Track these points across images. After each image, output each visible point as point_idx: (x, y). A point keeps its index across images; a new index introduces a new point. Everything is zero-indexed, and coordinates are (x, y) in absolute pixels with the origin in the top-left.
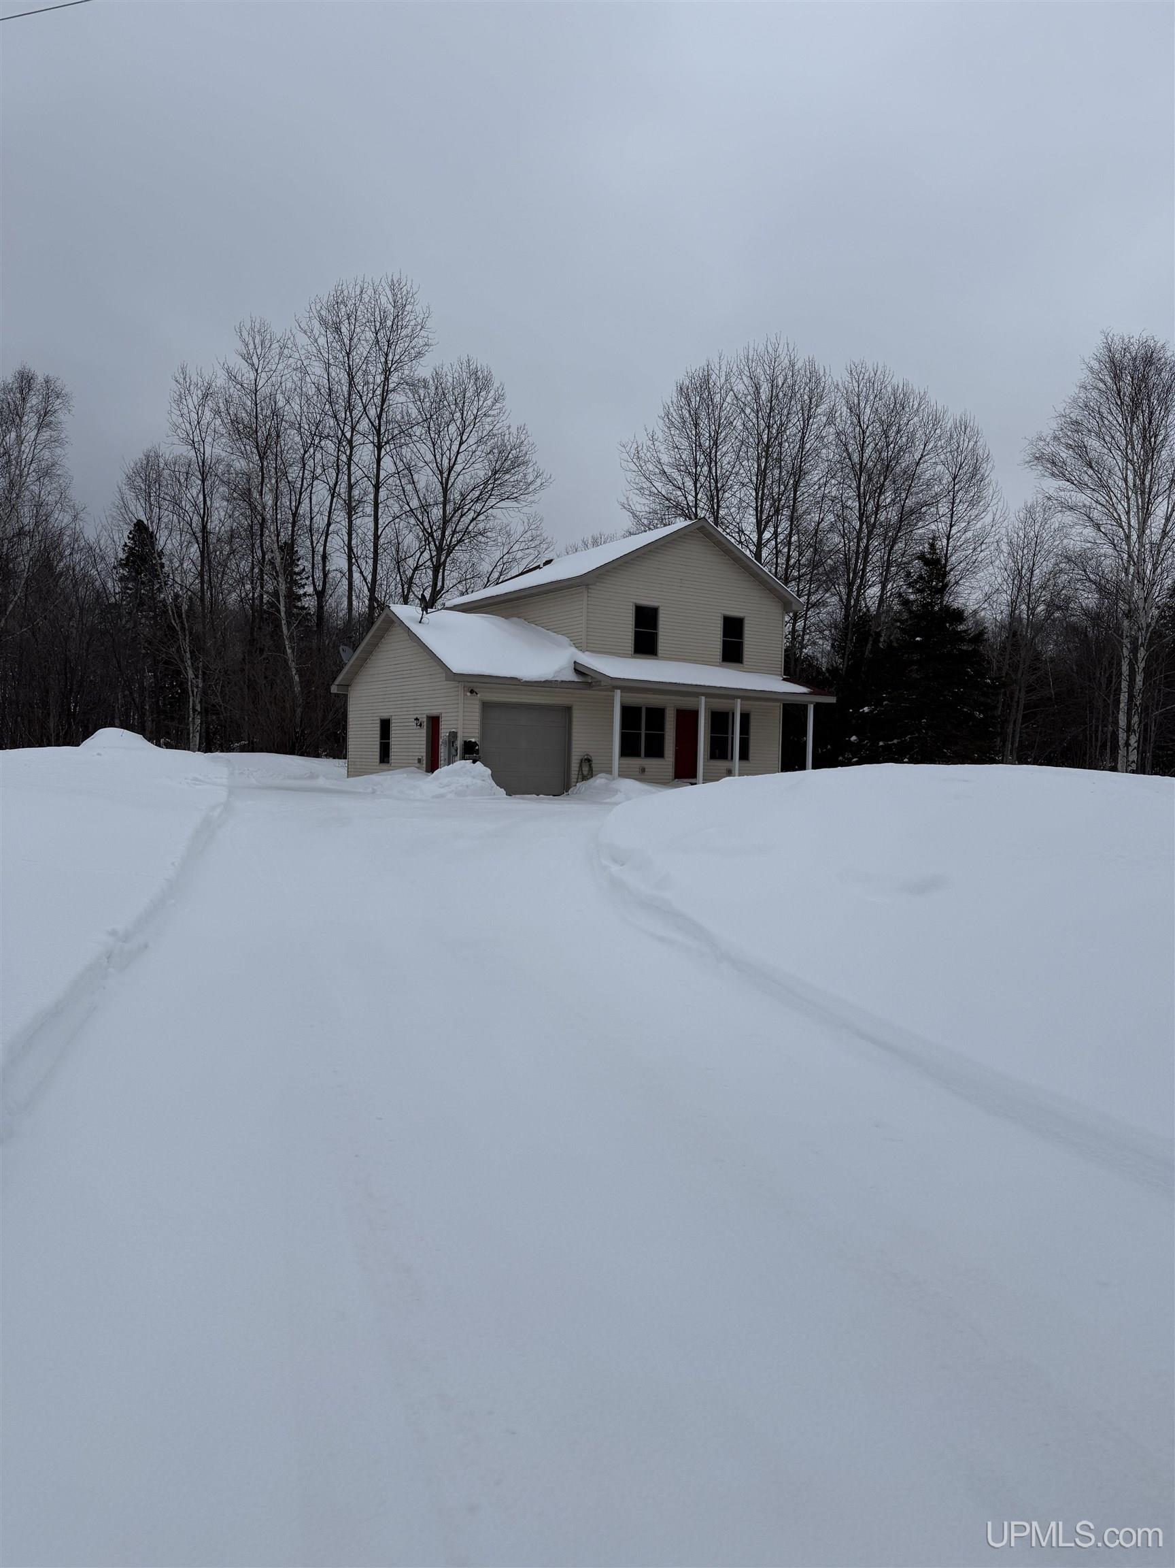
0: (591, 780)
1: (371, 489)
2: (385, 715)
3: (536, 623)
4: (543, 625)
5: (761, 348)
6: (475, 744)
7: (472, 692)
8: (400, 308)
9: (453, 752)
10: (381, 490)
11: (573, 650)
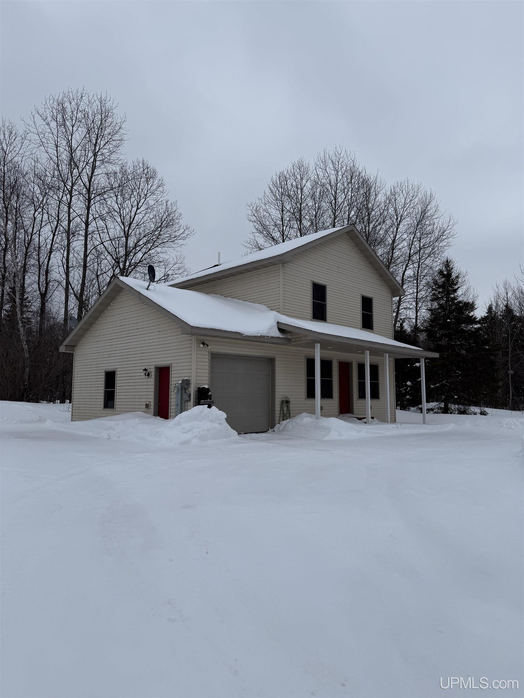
0: (293, 419)
1: (84, 226)
2: (110, 368)
3: (232, 296)
6: (208, 390)
7: (203, 344)
10: (89, 226)
11: (275, 313)
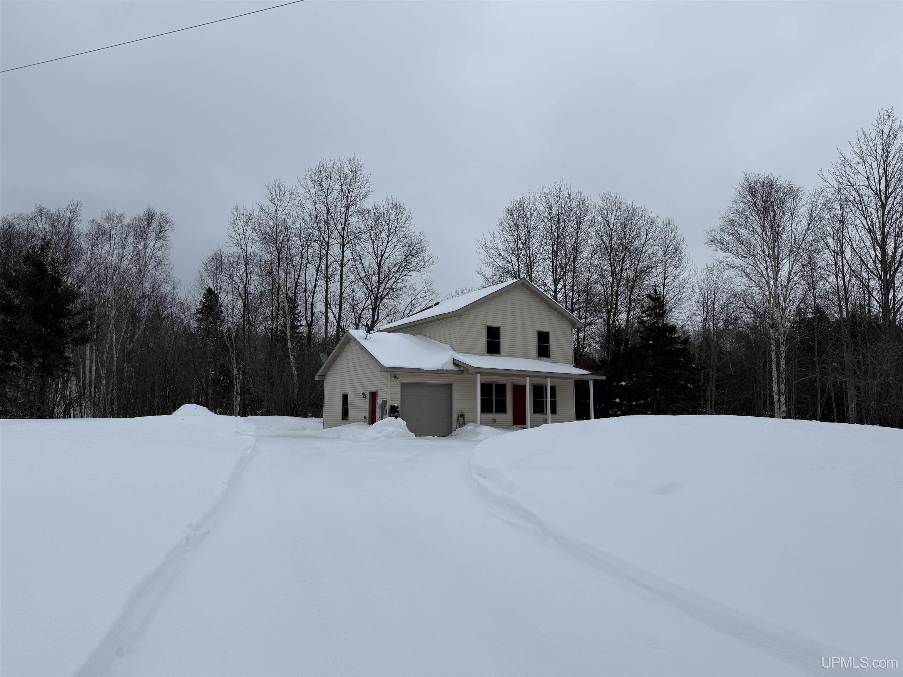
0: (464, 428)
1: (339, 268)
2: (345, 392)
3: (431, 337)
4: (435, 339)
5: (552, 187)
6: (397, 407)
7: (395, 377)
8: (354, 173)
9: (384, 412)
10: (344, 268)
11: (453, 352)
